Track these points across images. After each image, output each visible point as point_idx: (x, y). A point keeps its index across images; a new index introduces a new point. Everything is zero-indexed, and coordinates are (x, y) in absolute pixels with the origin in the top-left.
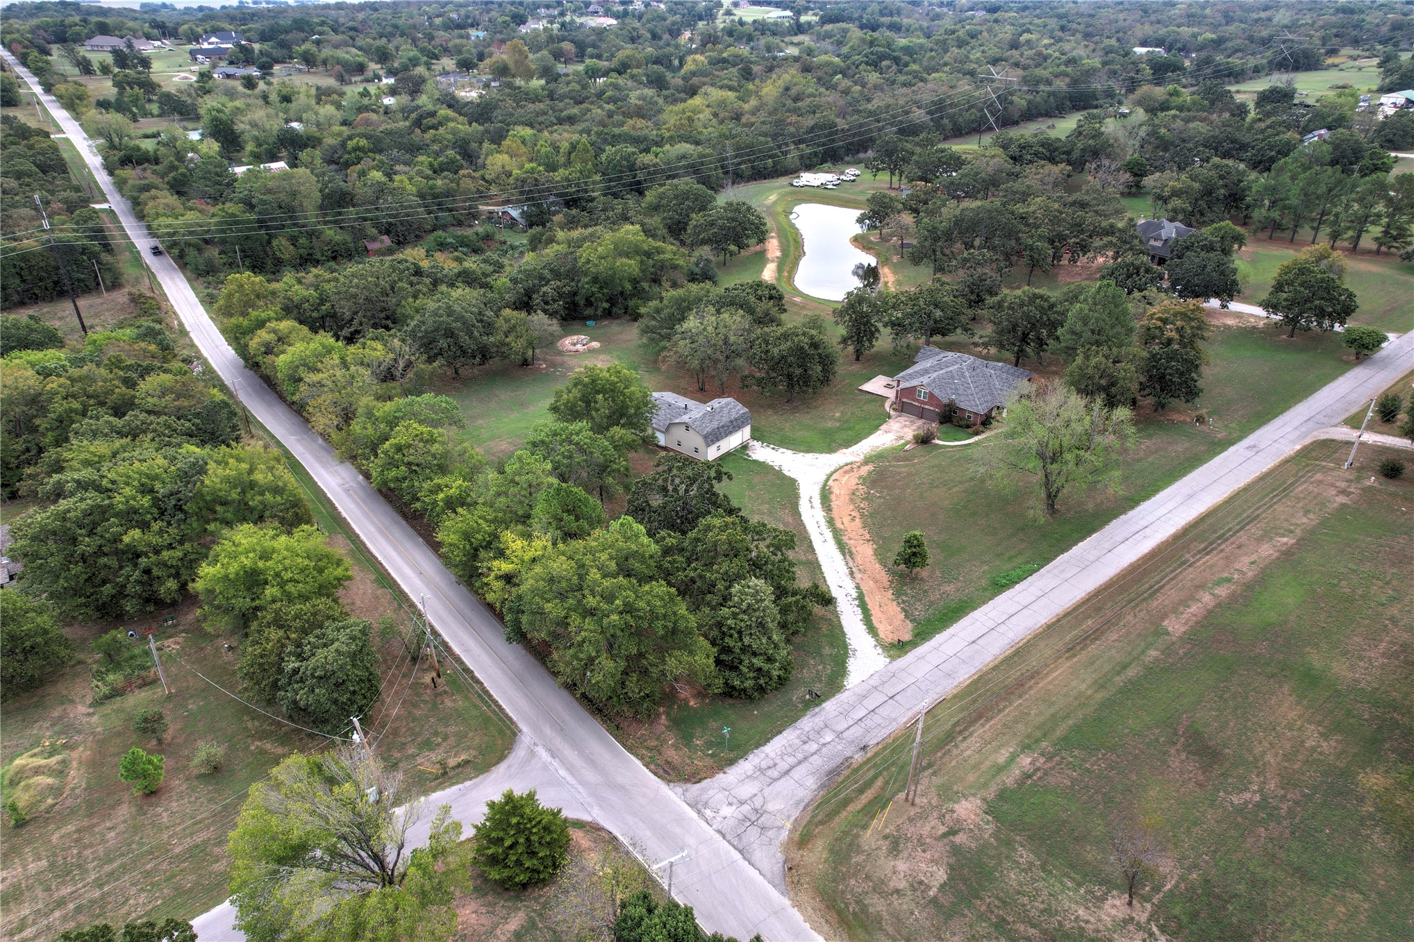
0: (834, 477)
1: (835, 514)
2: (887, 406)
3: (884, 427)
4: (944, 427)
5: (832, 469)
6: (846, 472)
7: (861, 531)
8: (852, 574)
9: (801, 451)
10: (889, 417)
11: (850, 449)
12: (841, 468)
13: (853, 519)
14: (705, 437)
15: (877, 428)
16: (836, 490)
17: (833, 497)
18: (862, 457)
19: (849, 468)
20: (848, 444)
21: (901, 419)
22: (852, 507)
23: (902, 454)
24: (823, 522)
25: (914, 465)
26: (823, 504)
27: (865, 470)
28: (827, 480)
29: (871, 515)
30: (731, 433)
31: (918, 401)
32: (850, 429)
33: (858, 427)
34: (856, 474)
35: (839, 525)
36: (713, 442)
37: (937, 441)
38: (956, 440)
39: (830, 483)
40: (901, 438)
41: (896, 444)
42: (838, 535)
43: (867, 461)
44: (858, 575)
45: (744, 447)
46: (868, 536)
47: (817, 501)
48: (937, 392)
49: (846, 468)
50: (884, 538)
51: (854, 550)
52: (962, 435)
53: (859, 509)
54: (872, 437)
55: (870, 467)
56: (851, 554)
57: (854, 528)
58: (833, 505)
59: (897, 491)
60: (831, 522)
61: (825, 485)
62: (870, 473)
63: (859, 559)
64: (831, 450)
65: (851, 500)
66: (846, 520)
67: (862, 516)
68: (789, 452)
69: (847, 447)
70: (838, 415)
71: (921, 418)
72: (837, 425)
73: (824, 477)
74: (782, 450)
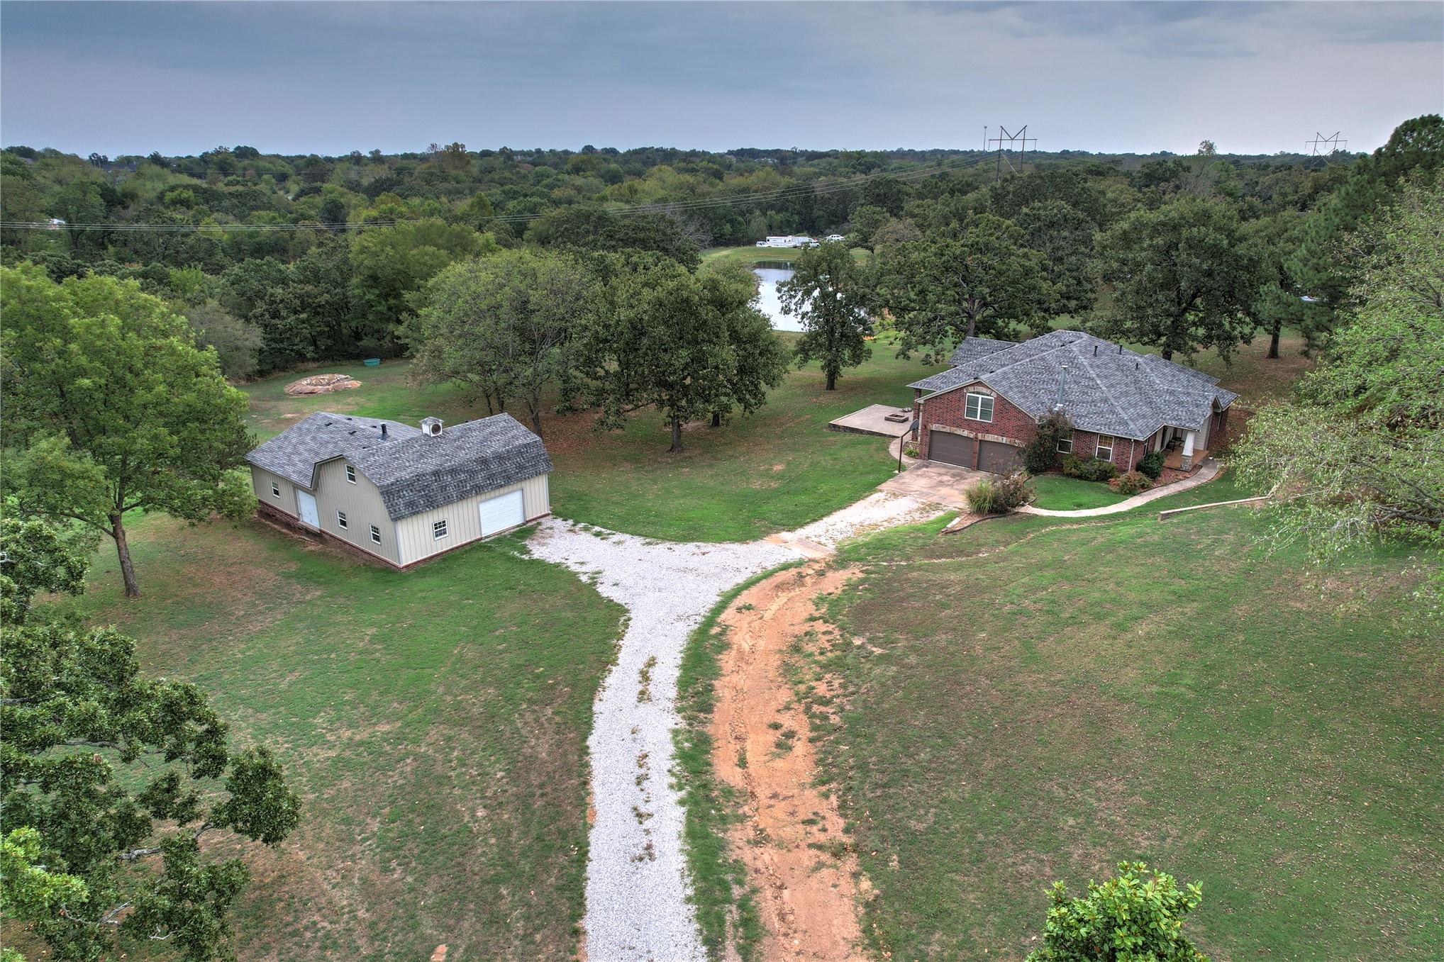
0: (741, 599)
1: (719, 725)
2: (894, 449)
3: (889, 485)
4: (1041, 481)
5: (741, 579)
6: (780, 587)
7: (811, 801)
9: (667, 539)
10: (901, 467)
11: (801, 533)
12: (768, 575)
13: (783, 746)
14: (389, 493)
15: (872, 488)
16: (741, 640)
17: (727, 661)
18: (831, 548)
19: (792, 574)
20: (794, 521)
21: (932, 471)
22: (786, 697)
23: (941, 539)
24: (663, 760)
25: (982, 564)
26: (684, 684)
27: (835, 582)
28: (726, 600)
29: (855, 728)
30: (478, 490)
31: (969, 425)
32: (805, 491)
33: (824, 488)
34: (810, 591)
35: (726, 771)
36: (414, 510)
37: (1029, 509)
38: (1079, 506)
39: (728, 616)
40: (936, 506)
41: (920, 519)
43: (842, 559)
45: (526, 531)
46: (835, 827)
47: (667, 674)
48: (1015, 398)
49: (782, 576)
50: (908, 841)
52: (1095, 496)
53: (808, 700)
54: (859, 505)
55: (854, 573)
58: (722, 688)
59: (942, 639)
60: (693, 760)
61: (710, 621)
62: (852, 587)
64: (747, 534)
65: (787, 670)
66: (759, 744)
67: (820, 729)
68: (634, 543)
69: (791, 529)
70: (778, 468)
71: (978, 467)
72: (774, 485)
73: (713, 599)
74: (618, 537)
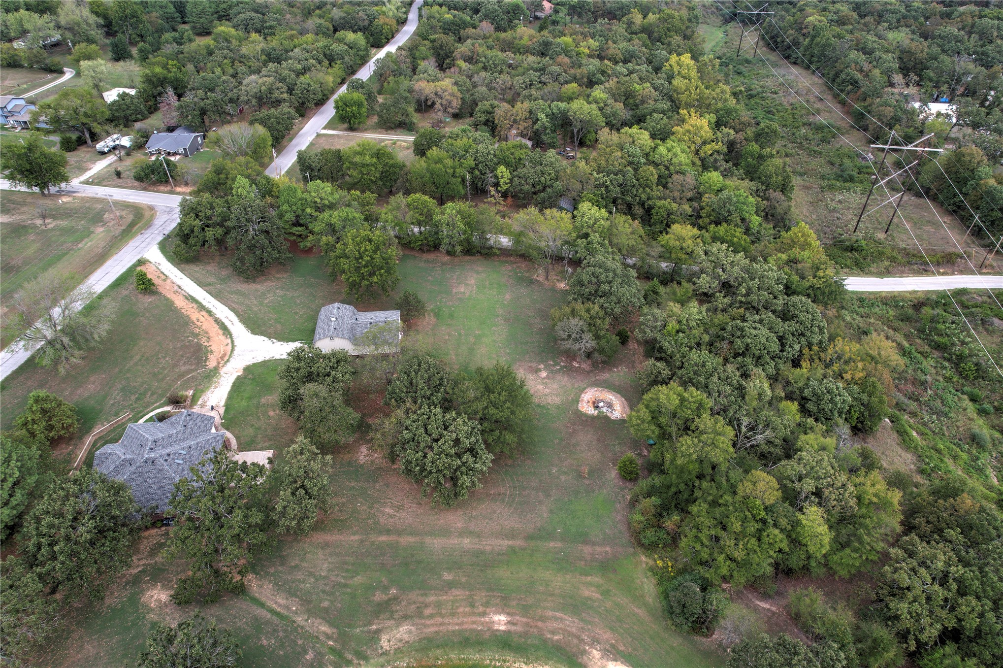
0: (230, 345)
1: (211, 319)
3: (222, 410)
5: (235, 353)
6: (225, 355)
7: (188, 313)
8: (180, 287)
9: (269, 361)
11: (235, 376)
12: (230, 356)
13: (198, 320)
16: (222, 337)
17: (221, 332)
18: (222, 374)
19: (225, 358)
22: (204, 327)
25: (179, 377)
26: (223, 324)
27: (212, 361)
28: (232, 342)
34: (216, 355)
35: (204, 313)
39: (229, 341)
41: (204, 396)
42: (201, 307)
43: (216, 371)
44: (176, 288)
47: (227, 323)
49: (227, 358)
50: (173, 312)
51: (187, 301)
53: (198, 327)
54: (225, 396)
55: (210, 365)
56: (187, 298)
57: (194, 315)
60: (210, 313)
61: (231, 337)
62: (207, 362)
63: (181, 298)
64: (248, 369)
65: (207, 332)
66: (202, 319)
67: (193, 323)
68: (278, 357)
69: (238, 378)
73: (237, 345)
